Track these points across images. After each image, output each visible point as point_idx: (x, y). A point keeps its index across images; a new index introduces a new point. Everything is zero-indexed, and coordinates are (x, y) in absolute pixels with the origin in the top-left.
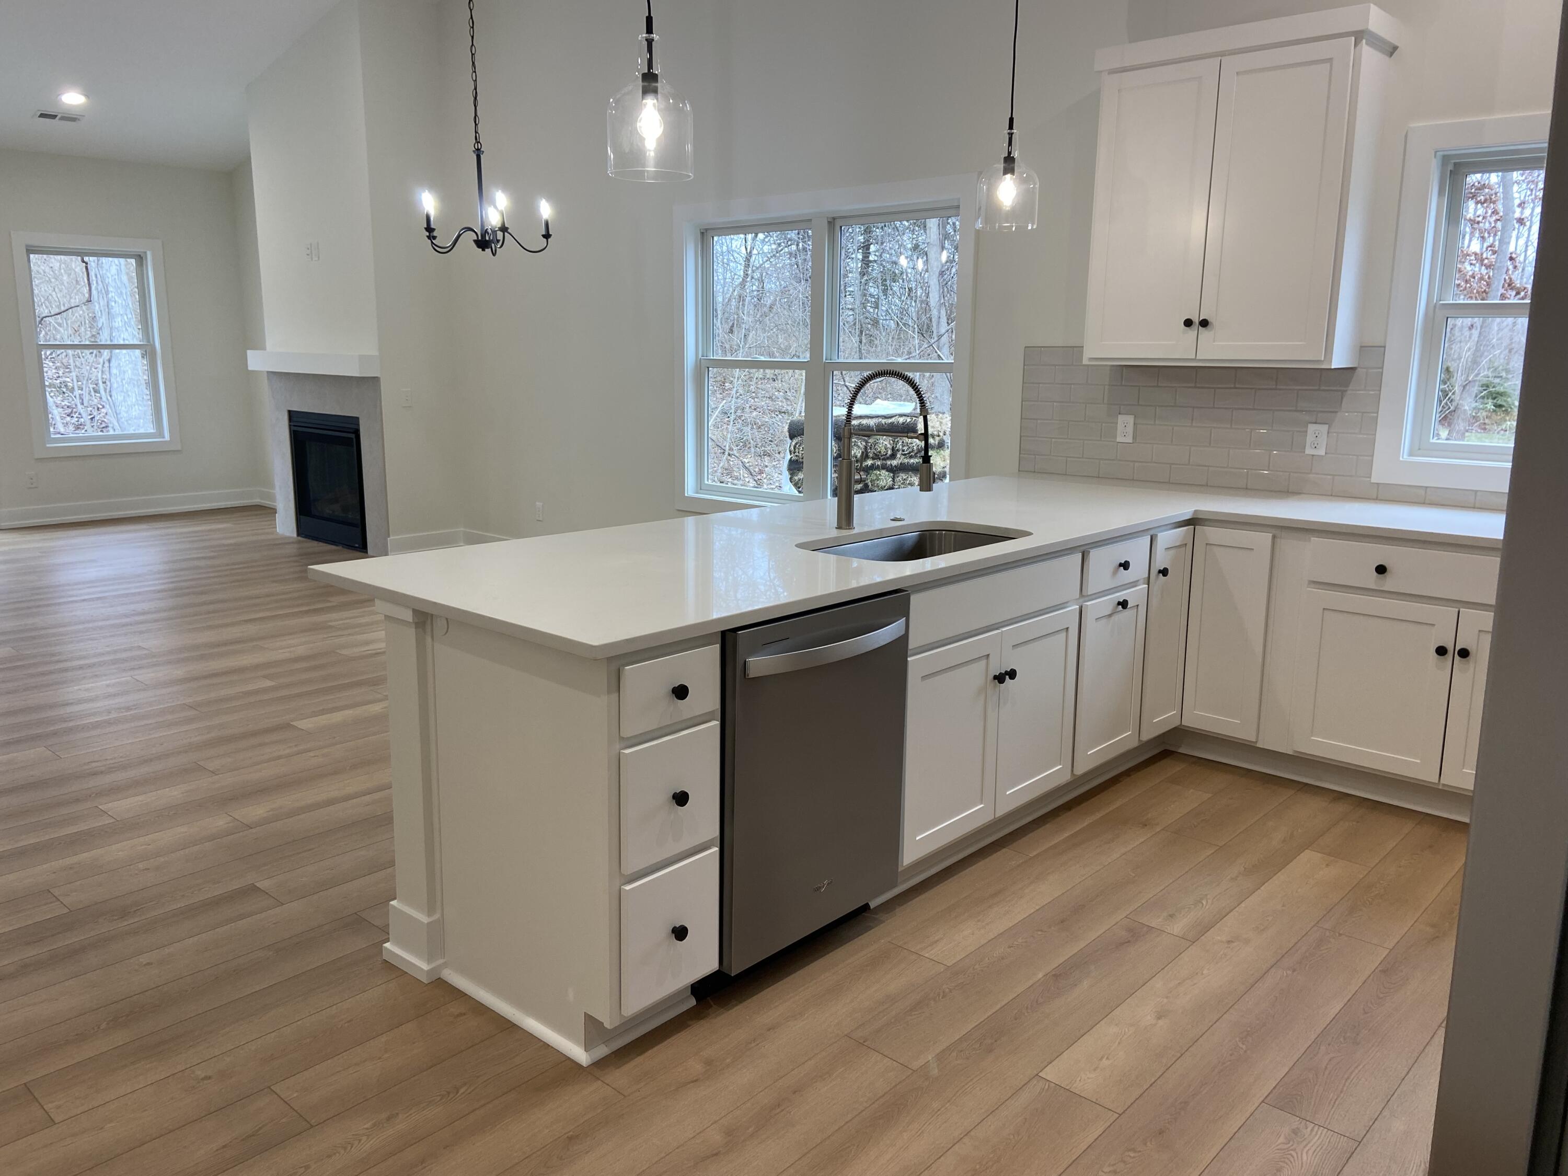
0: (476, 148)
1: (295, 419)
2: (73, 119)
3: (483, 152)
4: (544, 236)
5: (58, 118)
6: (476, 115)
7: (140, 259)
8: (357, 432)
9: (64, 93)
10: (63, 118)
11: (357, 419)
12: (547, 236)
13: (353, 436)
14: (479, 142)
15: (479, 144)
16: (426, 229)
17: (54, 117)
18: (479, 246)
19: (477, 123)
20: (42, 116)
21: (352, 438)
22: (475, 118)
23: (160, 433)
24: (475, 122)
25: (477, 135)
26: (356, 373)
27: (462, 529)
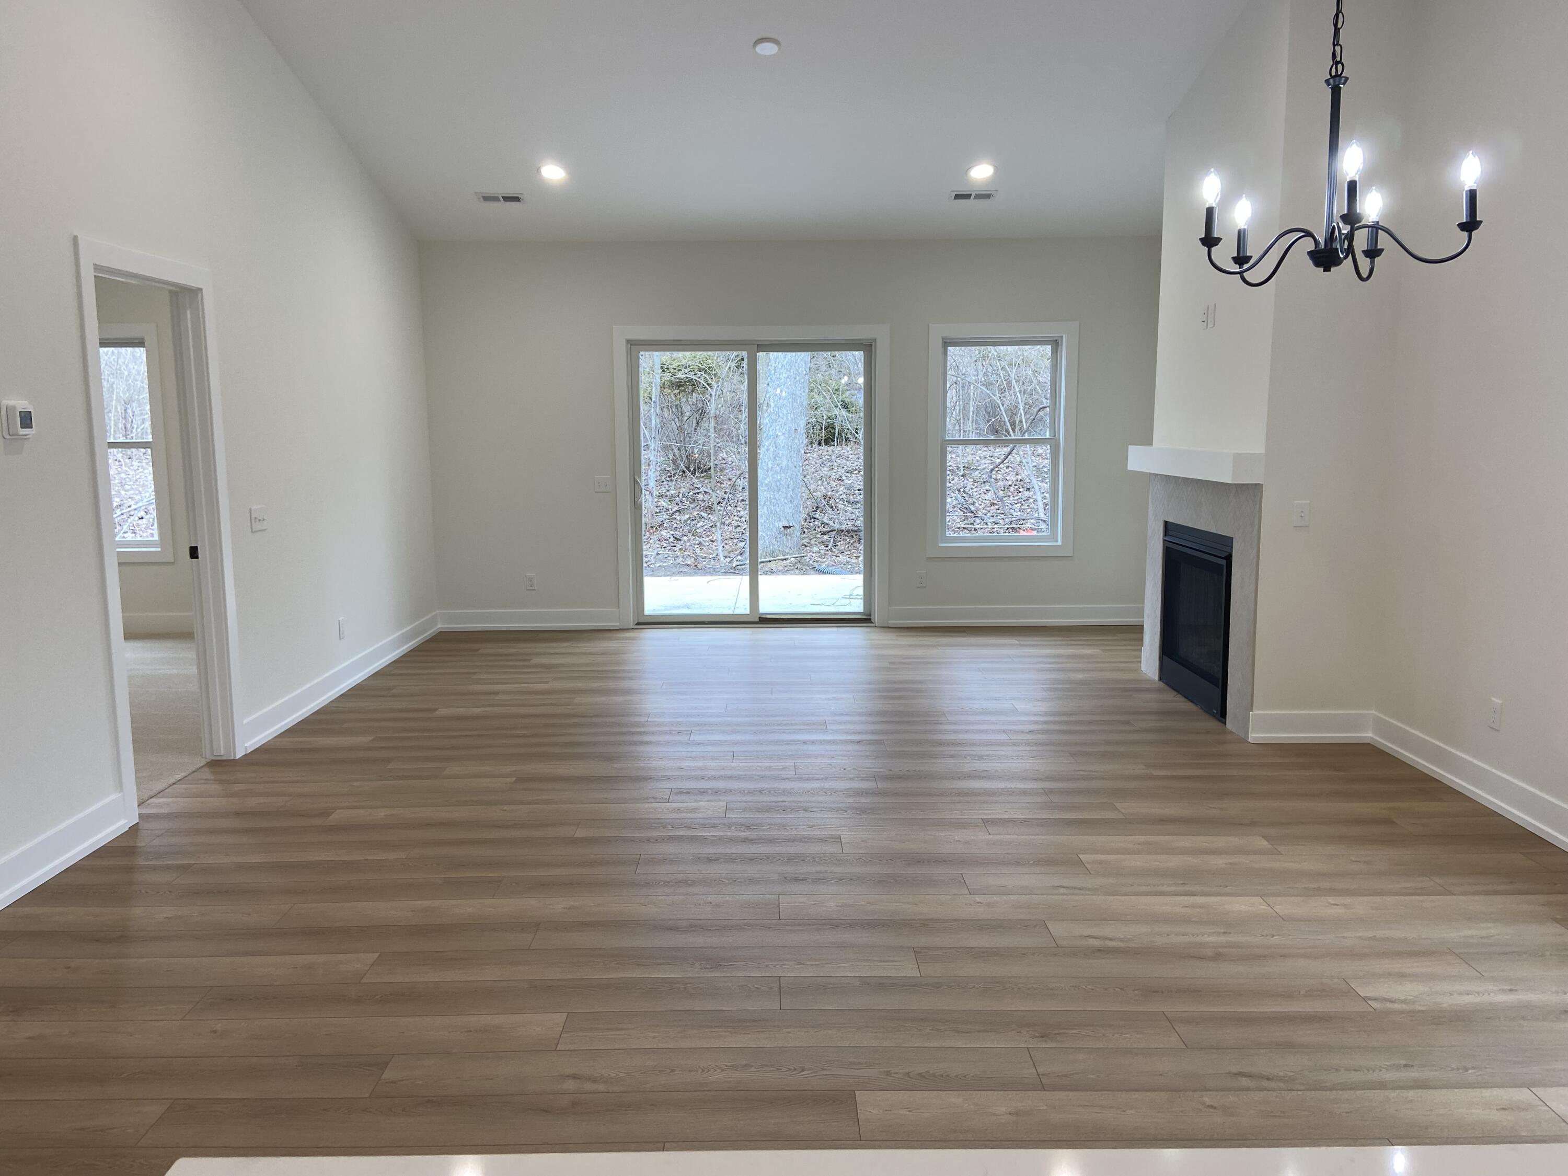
0: (1333, 74)
1: (1170, 533)
2: (988, 196)
3: (1347, 79)
4: (1462, 226)
5: (973, 197)
6: (1339, 11)
7: (1056, 344)
8: (1229, 559)
9: (974, 166)
10: (978, 197)
11: (1231, 540)
12: (1470, 226)
13: (1223, 562)
14: (1340, 62)
15: (1340, 66)
16: (1201, 240)
17: (968, 196)
18: (1317, 264)
19: (1339, 26)
20: (957, 197)
21: (1223, 565)
22: (1337, 16)
23: (1054, 537)
24: (1336, 25)
25: (1338, 49)
26: (1228, 480)
27: (1373, 712)
